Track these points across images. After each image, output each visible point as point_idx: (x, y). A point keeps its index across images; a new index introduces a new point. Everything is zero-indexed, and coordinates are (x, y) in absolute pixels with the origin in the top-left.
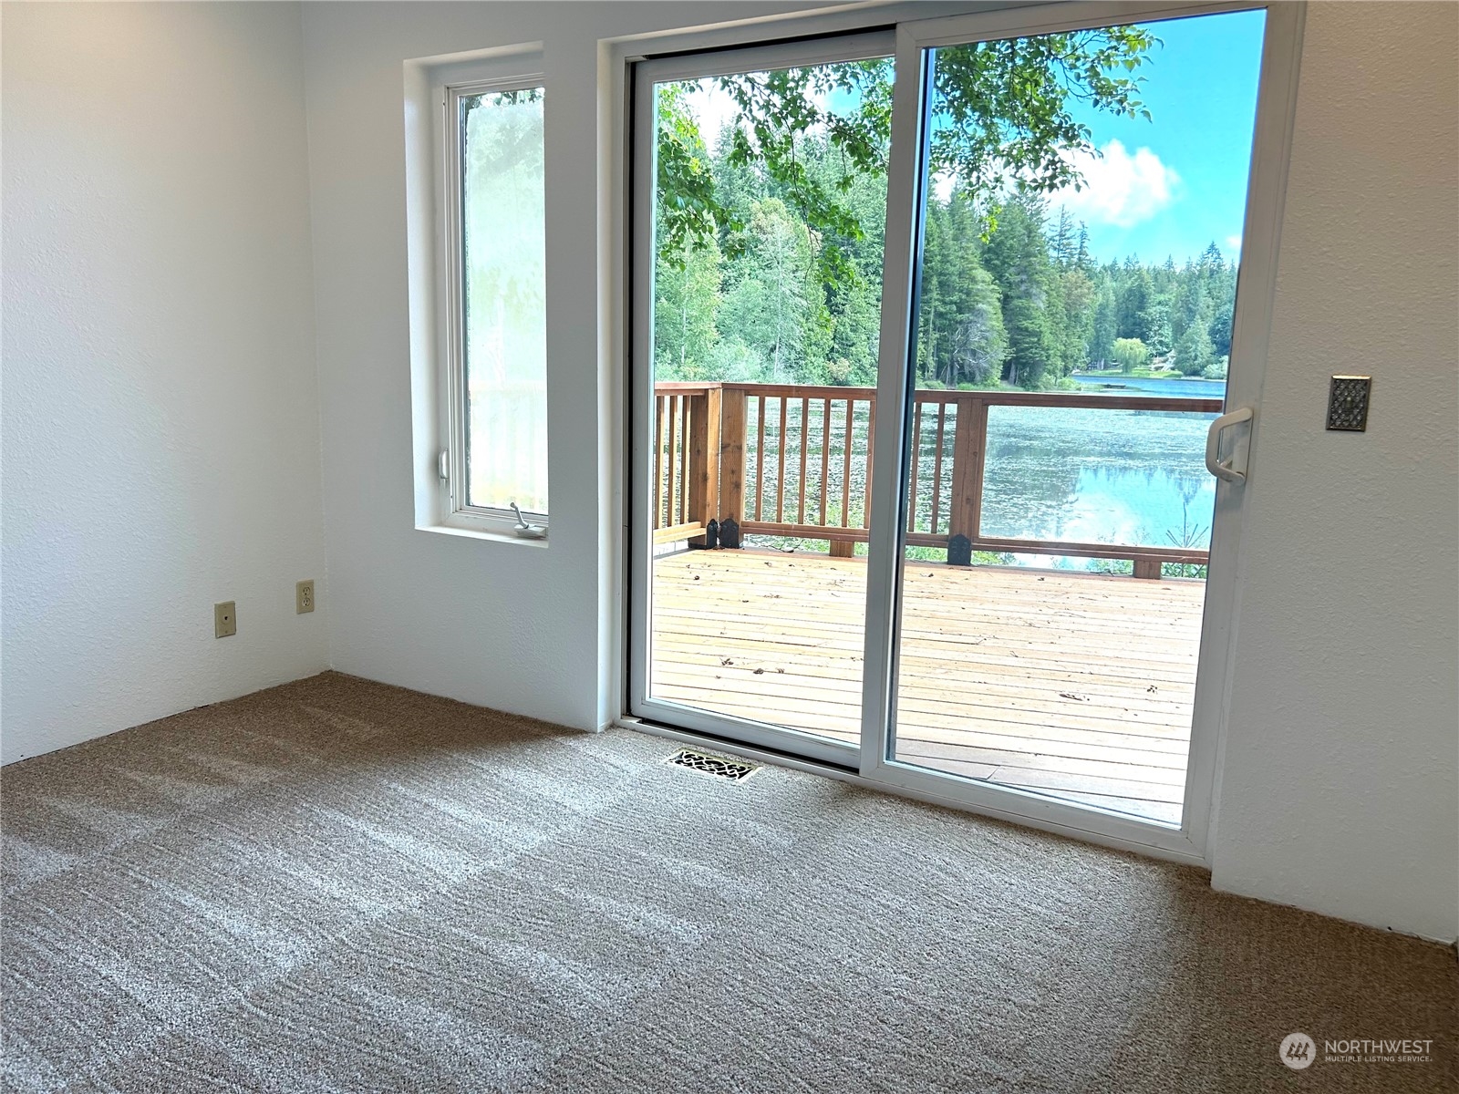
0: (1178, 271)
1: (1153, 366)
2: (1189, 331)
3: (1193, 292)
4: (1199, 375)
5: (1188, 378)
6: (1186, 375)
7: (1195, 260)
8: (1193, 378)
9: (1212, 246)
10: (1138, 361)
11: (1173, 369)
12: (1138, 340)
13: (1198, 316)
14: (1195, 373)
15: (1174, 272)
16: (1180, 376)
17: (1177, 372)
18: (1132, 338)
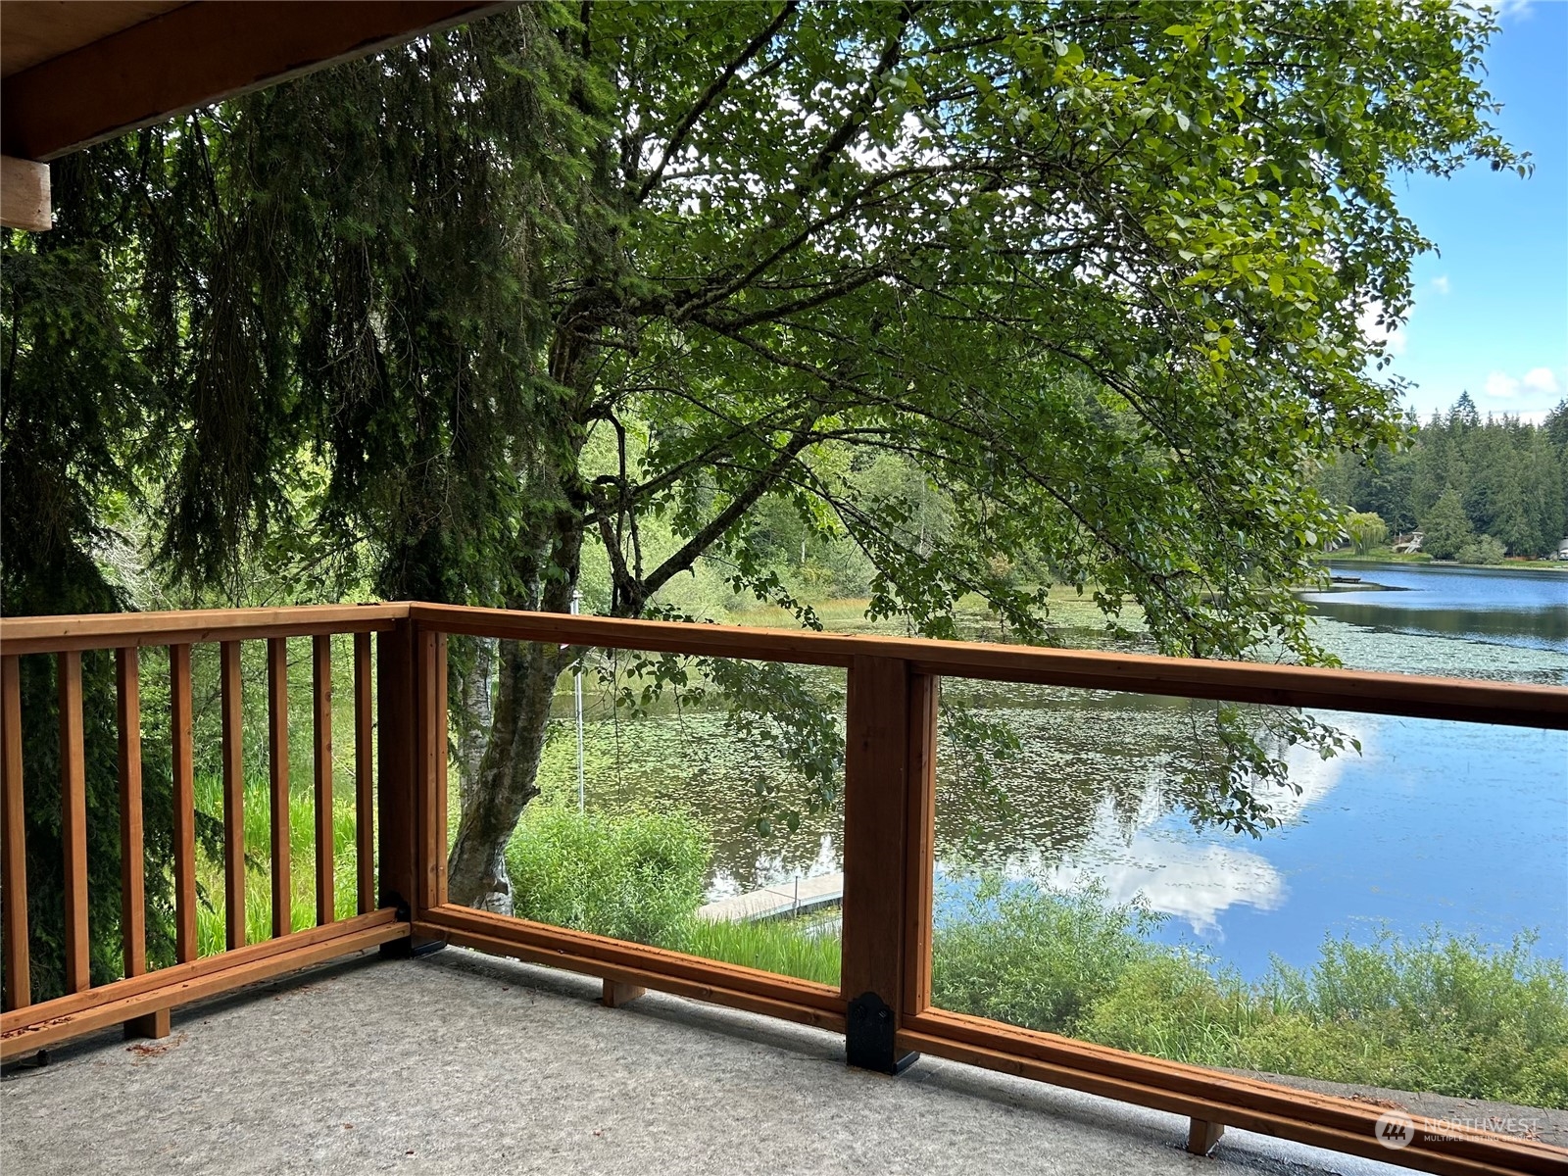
0: (1422, 426)
1: (1395, 548)
2: (1440, 503)
3: (1441, 451)
4: (1454, 559)
5: (1439, 562)
6: (1436, 558)
7: (1445, 413)
8: (1444, 562)
9: (1465, 397)
10: (1376, 539)
11: (1419, 550)
12: (1375, 515)
13: (1448, 485)
14: (1448, 556)
15: (1418, 427)
16: (1429, 559)
17: (1425, 555)
18: (1367, 511)
